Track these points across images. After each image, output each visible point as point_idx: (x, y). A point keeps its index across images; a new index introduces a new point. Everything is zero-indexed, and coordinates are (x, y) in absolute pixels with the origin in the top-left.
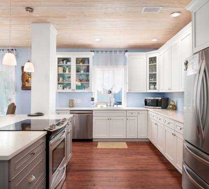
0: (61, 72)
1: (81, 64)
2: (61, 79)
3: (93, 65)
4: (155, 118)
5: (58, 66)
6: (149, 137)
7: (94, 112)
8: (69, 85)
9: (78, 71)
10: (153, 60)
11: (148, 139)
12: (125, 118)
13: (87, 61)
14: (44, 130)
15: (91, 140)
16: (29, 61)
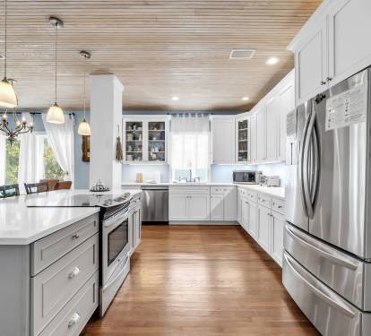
0: (130, 139)
1: (155, 130)
2: (130, 148)
3: (170, 131)
4: (246, 195)
5: (127, 133)
6: (239, 220)
7: (170, 188)
8: (141, 155)
9: (150, 138)
10: (243, 125)
11: (236, 222)
12: (208, 196)
13: (162, 127)
14: (96, 206)
15: (166, 223)
16: (84, 121)
